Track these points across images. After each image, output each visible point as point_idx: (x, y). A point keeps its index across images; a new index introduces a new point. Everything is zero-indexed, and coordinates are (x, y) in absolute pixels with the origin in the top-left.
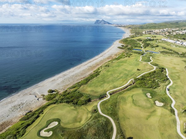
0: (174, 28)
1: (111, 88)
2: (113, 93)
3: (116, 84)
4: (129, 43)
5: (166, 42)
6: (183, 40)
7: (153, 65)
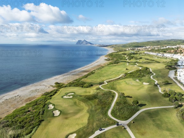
0: (156, 46)
1: (107, 79)
2: (109, 82)
3: (110, 77)
4: (114, 57)
5: (149, 55)
6: (164, 53)
7: (139, 66)
